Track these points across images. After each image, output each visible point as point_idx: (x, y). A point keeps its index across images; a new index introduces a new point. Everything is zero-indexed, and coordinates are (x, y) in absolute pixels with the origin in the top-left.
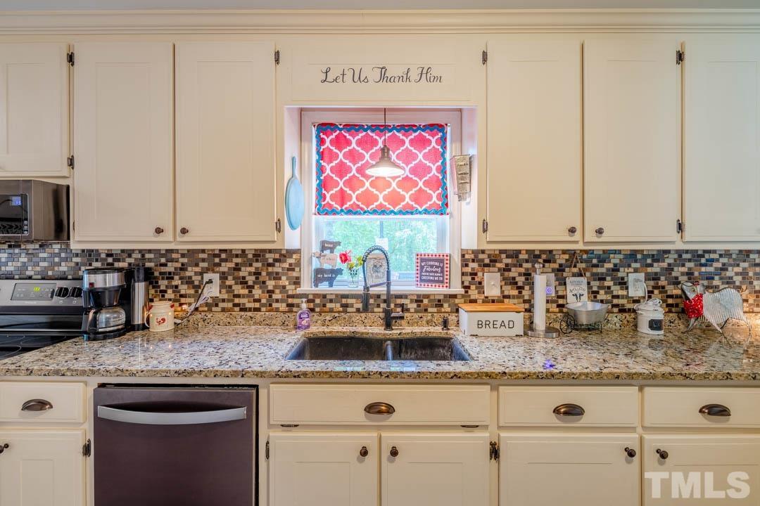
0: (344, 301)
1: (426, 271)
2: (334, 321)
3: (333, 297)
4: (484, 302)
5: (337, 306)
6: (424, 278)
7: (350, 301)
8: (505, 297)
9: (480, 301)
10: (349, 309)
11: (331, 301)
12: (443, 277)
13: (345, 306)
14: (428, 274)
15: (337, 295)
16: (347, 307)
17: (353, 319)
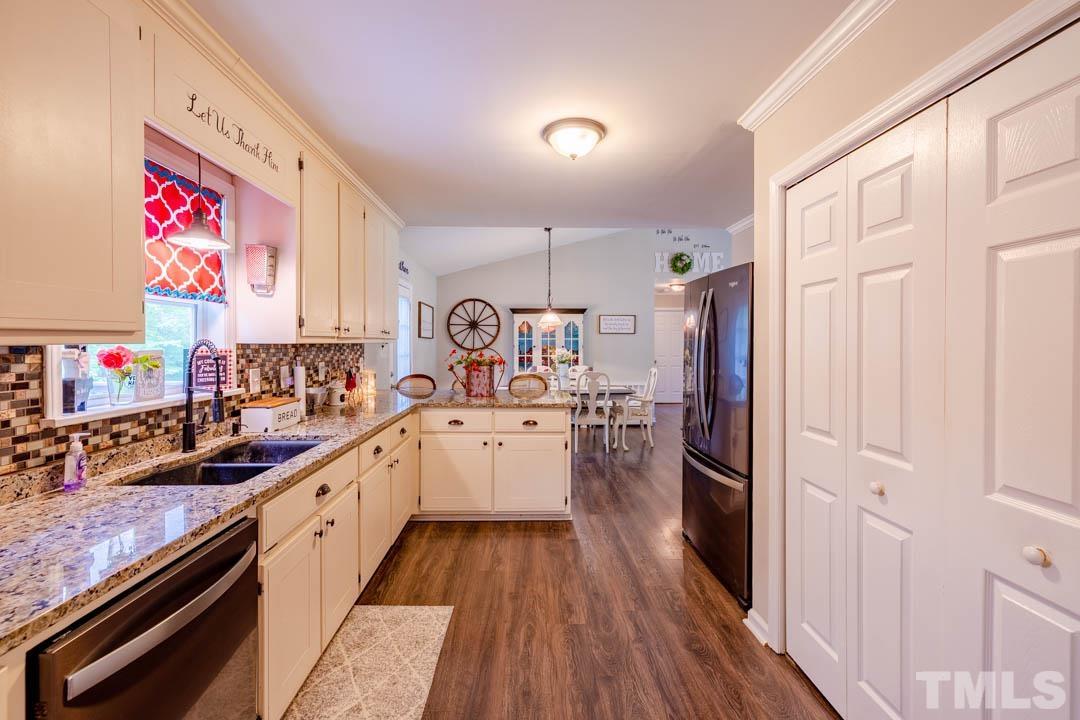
0: (115, 428)
1: (204, 372)
2: (111, 461)
3: (99, 425)
4: (251, 400)
5: (105, 440)
6: (201, 380)
7: (124, 426)
8: (263, 392)
9: (247, 400)
10: (123, 440)
11: (96, 432)
12: (225, 376)
13: (115, 436)
14: (206, 375)
15: (104, 421)
16: (120, 436)
17: (137, 452)
